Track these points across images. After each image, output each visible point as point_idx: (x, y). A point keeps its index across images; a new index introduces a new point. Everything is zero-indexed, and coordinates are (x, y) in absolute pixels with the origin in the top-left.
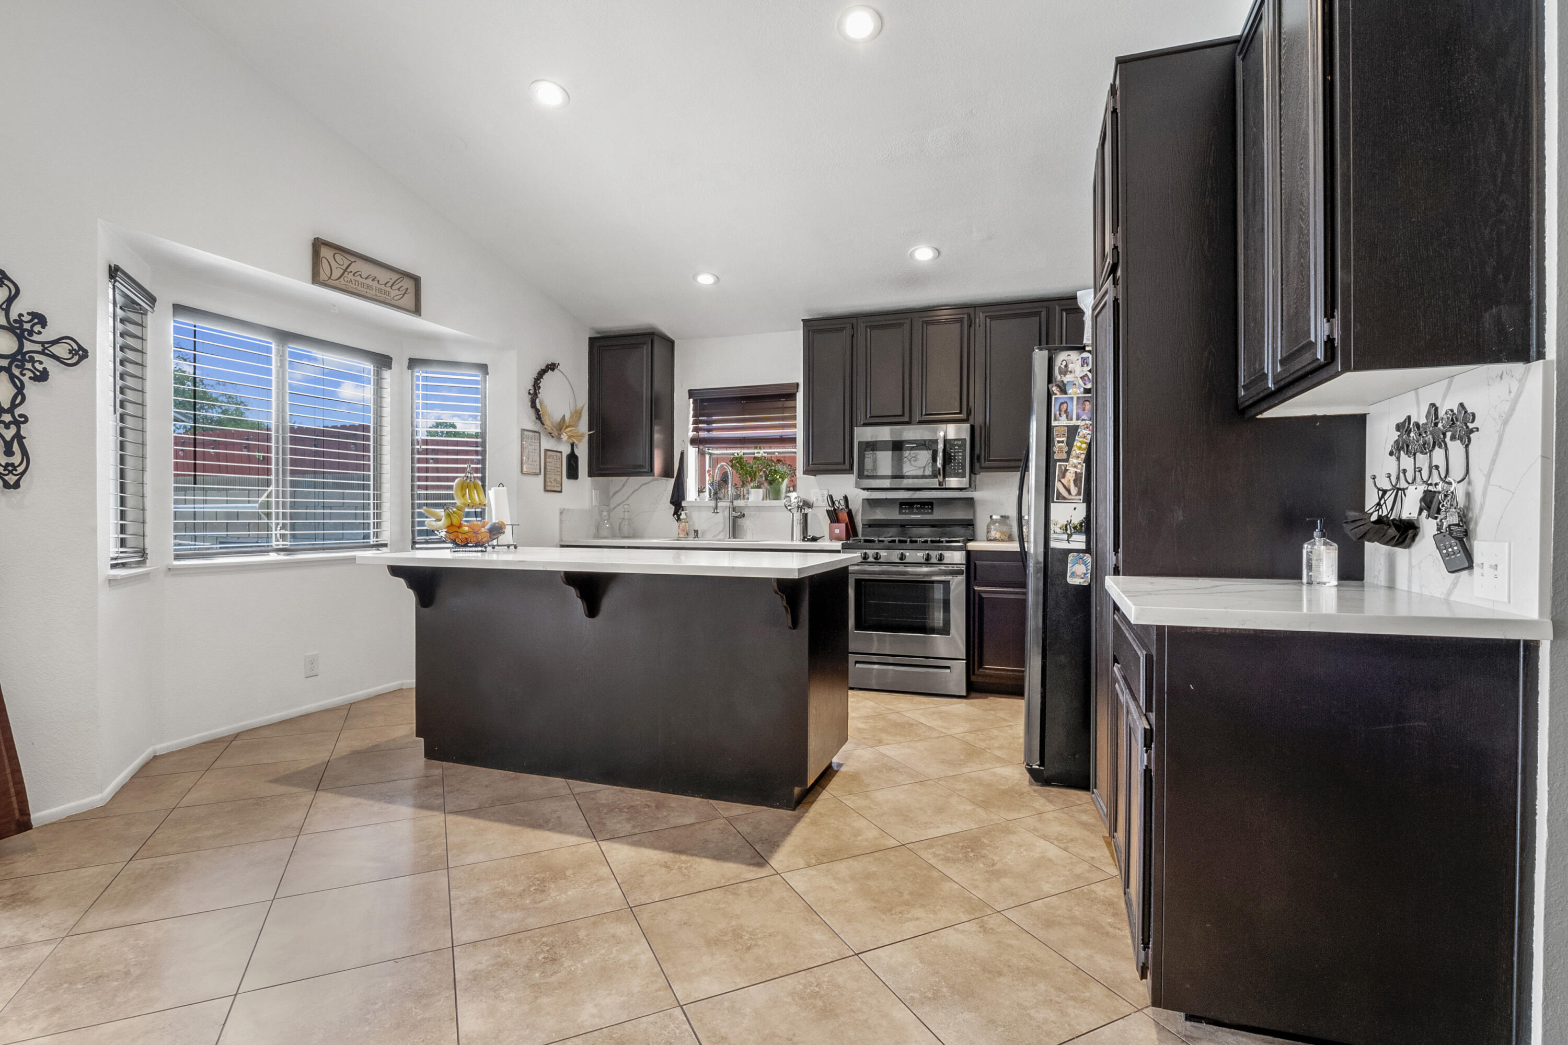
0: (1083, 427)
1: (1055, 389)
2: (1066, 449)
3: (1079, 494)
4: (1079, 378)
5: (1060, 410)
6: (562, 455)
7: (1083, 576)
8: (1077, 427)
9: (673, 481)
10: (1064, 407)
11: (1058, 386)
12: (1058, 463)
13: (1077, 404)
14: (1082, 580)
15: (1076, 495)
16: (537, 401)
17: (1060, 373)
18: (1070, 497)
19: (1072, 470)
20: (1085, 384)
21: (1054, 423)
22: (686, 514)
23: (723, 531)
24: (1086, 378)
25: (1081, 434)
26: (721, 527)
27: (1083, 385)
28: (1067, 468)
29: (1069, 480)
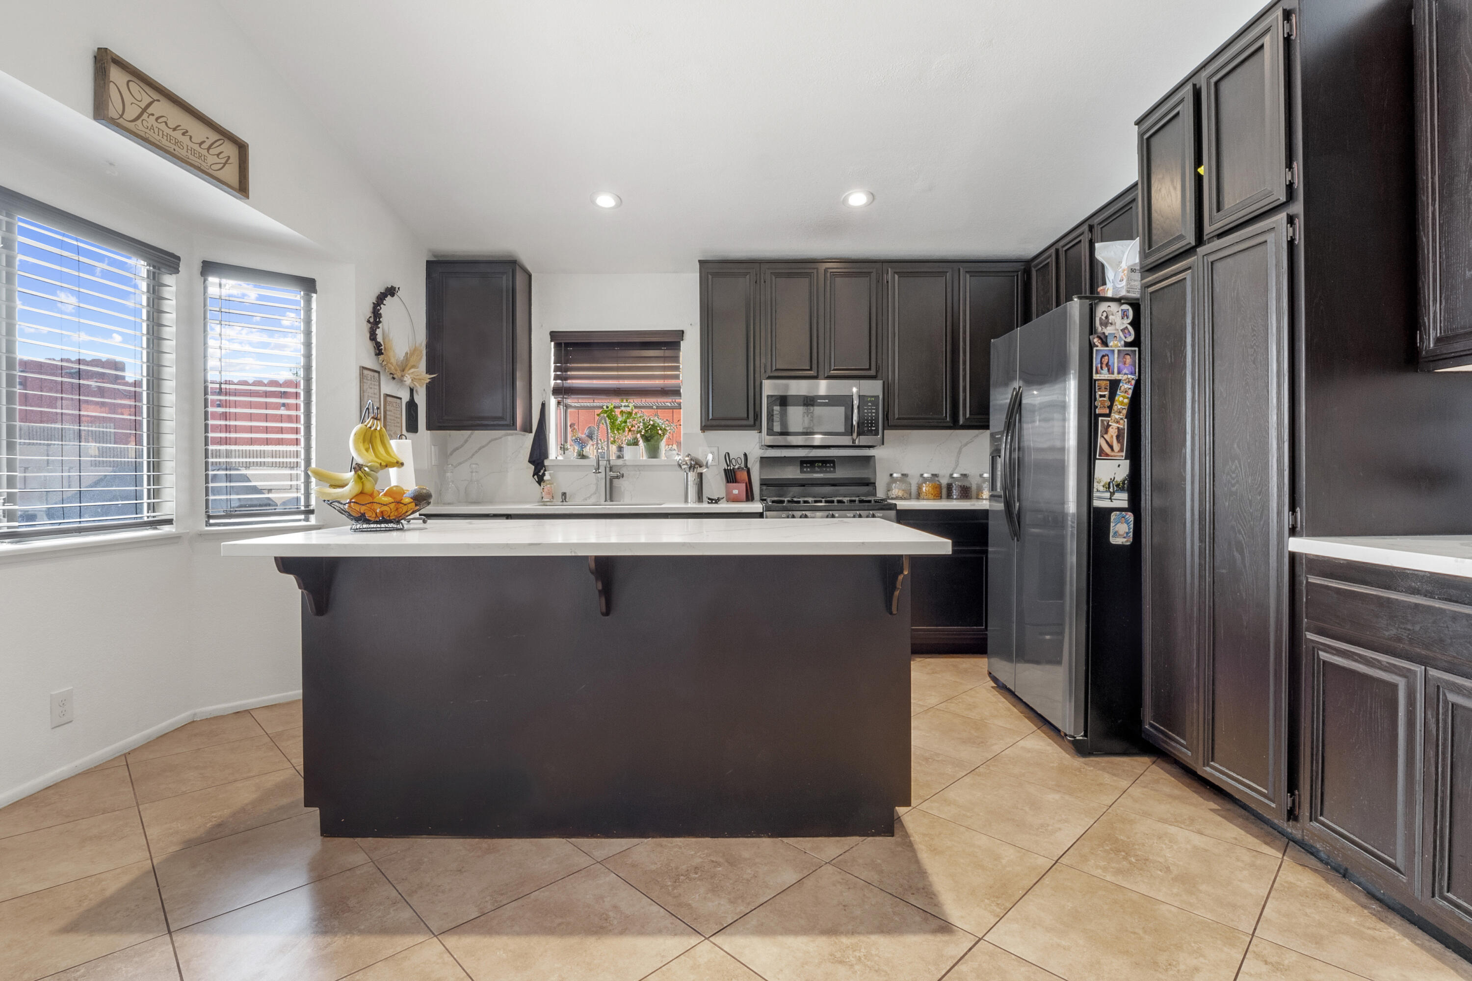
0: (1124, 382)
1: (1096, 341)
2: (1108, 403)
3: (1121, 450)
4: (1120, 331)
5: (1101, 363)
6: (401, 403)
7: (1125, 535)
8: (1119, 381)
9: (531, 436)
10: (1105, 360)
11: (1100, 338)
12: (1100, 419)
13: (1118, 358)
14: (1125, 540)
15: (1119, 452)
16: (378, 332)
17: (1101, 324)
18: (1113, 454)
19: (1115, 425)
20: (1126, 337)
21: (1095, 377)
22: (550, 474)
23: (595, 493)
24: (1126, 331)
25: (1122, 388)
26: (593, 488)
27: (1124, 338)
28: (1110, 423)
29: (1112, 436)
